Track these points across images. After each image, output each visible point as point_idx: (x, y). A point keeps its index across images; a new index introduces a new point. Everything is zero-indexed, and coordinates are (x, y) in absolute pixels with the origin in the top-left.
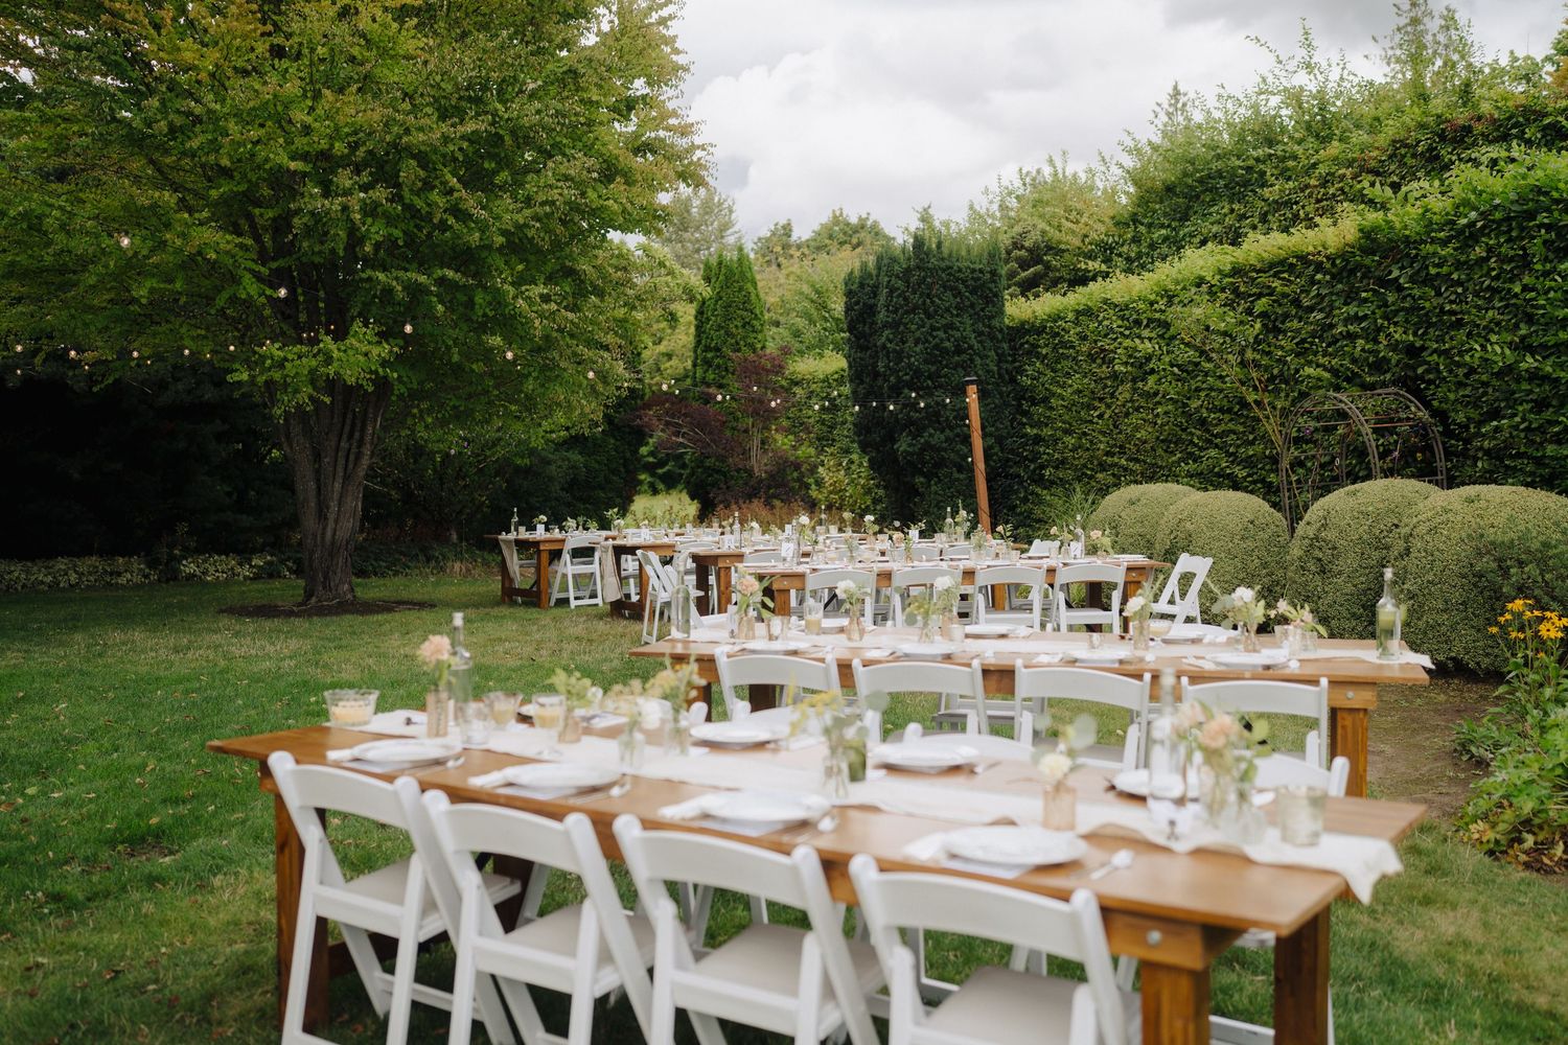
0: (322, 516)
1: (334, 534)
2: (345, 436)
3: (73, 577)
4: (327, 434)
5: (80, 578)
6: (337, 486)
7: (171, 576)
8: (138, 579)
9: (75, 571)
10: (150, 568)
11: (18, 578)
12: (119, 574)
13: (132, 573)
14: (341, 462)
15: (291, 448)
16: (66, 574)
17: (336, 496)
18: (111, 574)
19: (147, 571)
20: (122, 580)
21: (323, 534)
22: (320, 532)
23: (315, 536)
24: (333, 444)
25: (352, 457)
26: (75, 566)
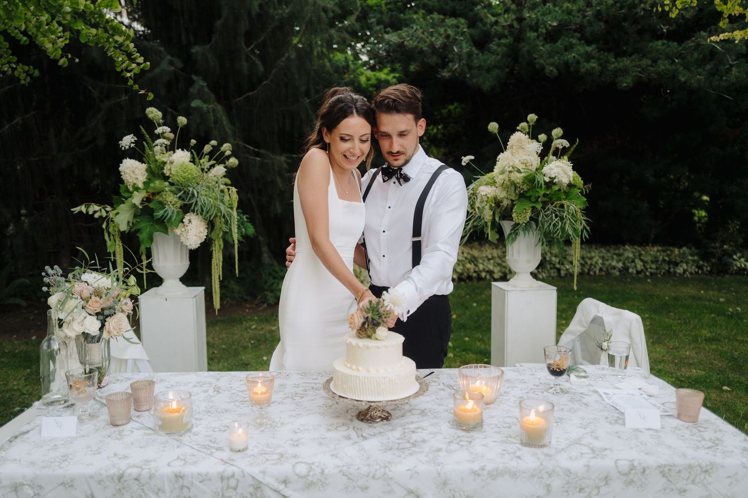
3: (639, 265)
5: (644, 266)
7: (722, 268)
8: (693, 269)
9: (641, 259)
10: (703, 259)
11: (596, 263)
12: (676, 264)
13: (687, 263)
16: (633, 261)
18: (669, 263)
19: (701, 263)
20: (680, 270)
26: (640, 255)
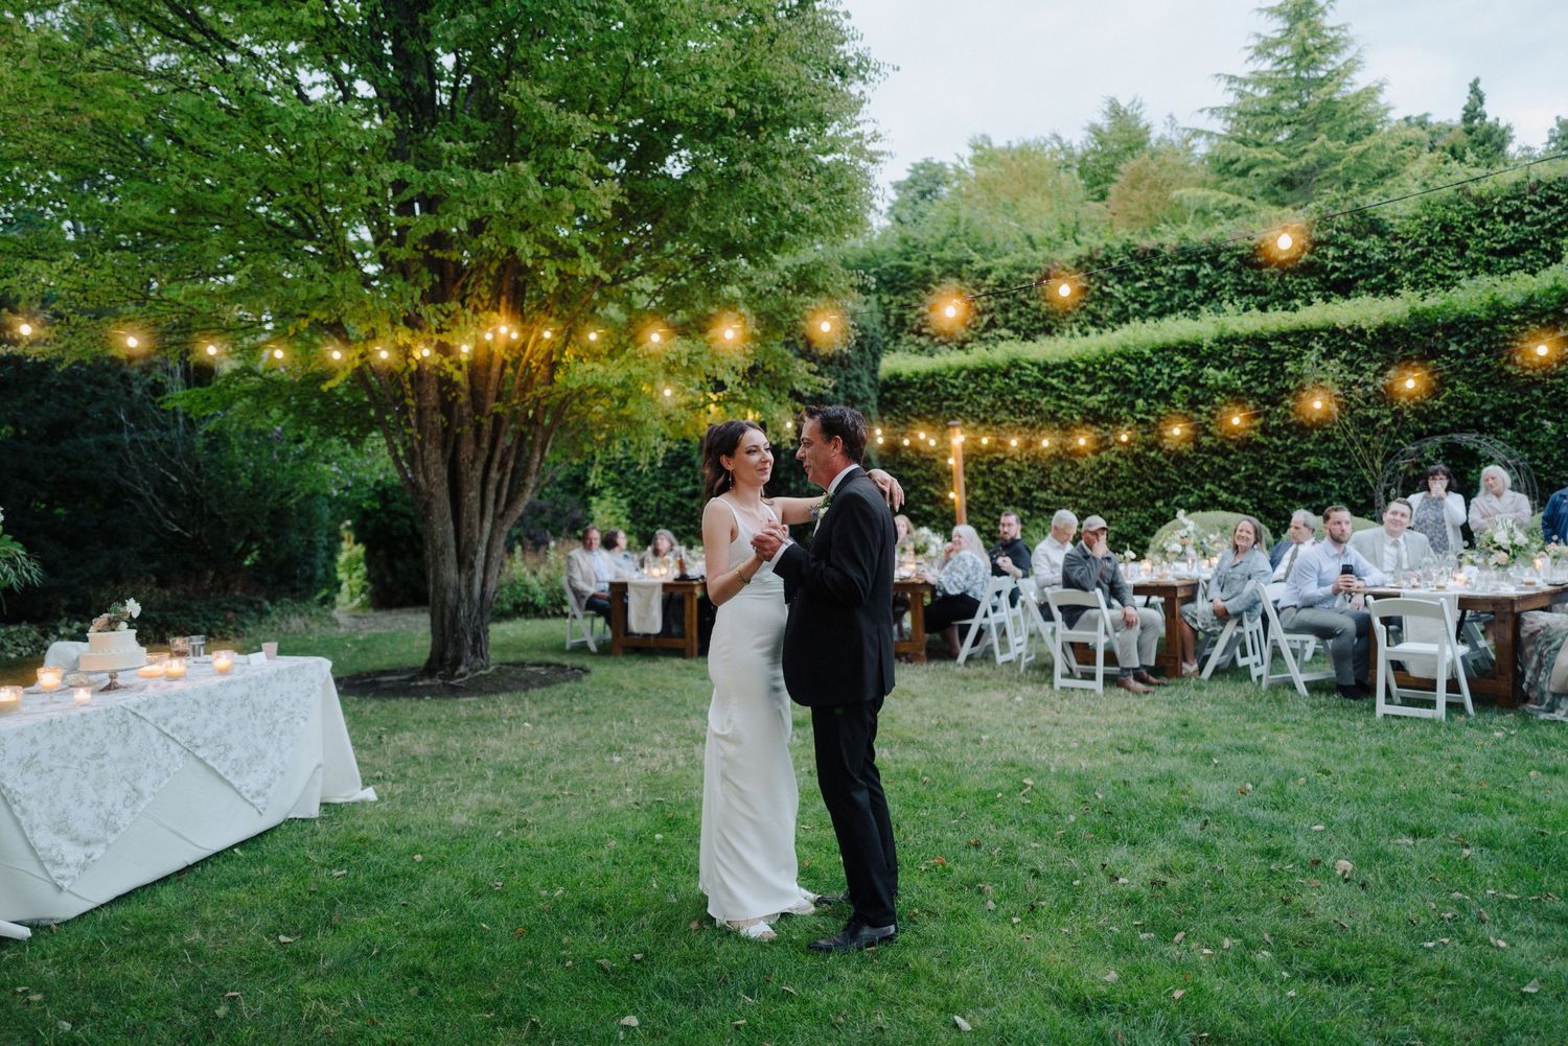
0: (464, 561)
1: (484, 584)
2: (495, 465)
4: (473, 462)
6: (487, 525)
14: (491, 496)
15: (426, 477)
17: (485, 538)
21: (470, 586)
22: (463, 583)
23: (458, 591)
24: (479, 473)
25: (505, 491)
